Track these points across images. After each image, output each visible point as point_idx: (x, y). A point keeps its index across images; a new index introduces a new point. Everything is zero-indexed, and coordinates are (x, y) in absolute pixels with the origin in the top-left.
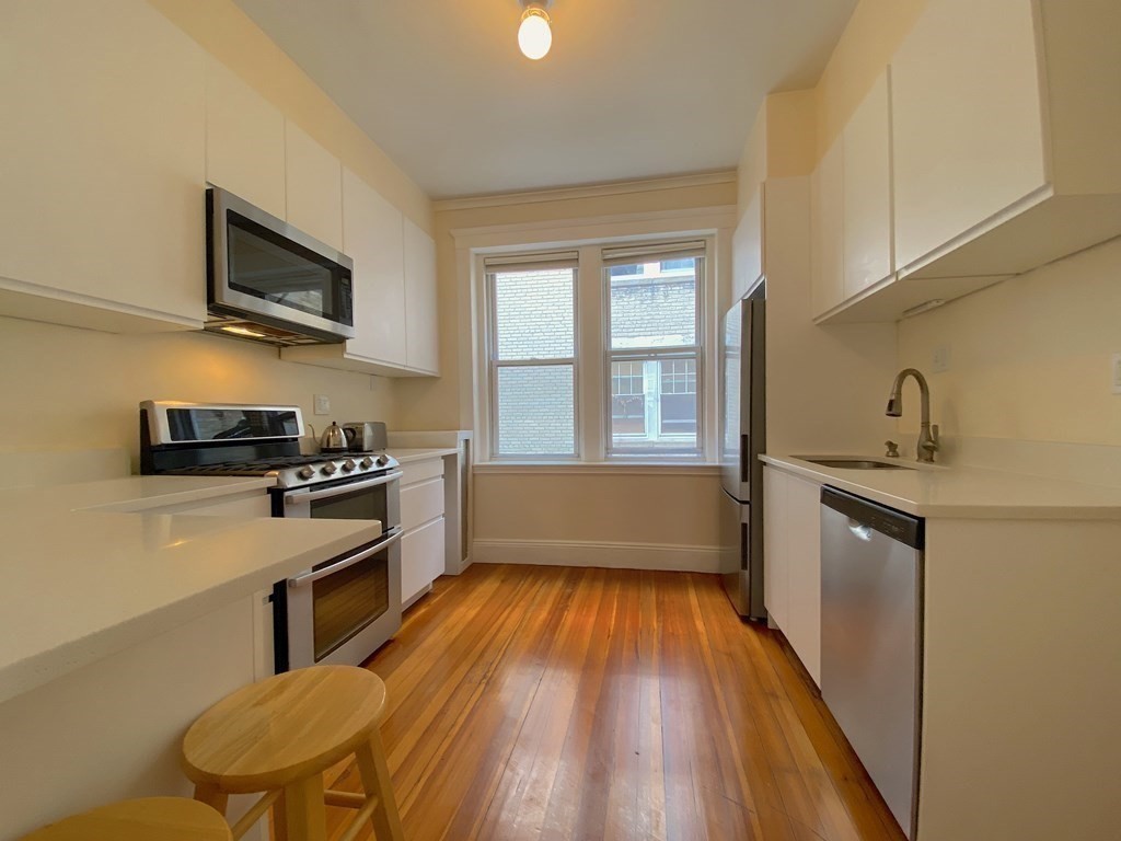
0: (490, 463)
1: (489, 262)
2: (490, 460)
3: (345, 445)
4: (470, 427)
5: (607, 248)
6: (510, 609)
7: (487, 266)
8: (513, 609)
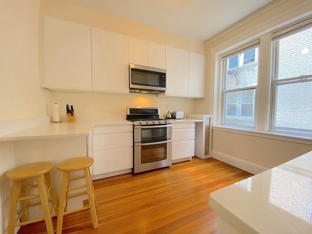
0: (220, 126)
1: (223, 56)
2: (221, 125)
3: (170, 117)
4: (212, 114)
5: (275, 32)
6: (204, 174)
7: (223, 57)
8: (206, 174)
